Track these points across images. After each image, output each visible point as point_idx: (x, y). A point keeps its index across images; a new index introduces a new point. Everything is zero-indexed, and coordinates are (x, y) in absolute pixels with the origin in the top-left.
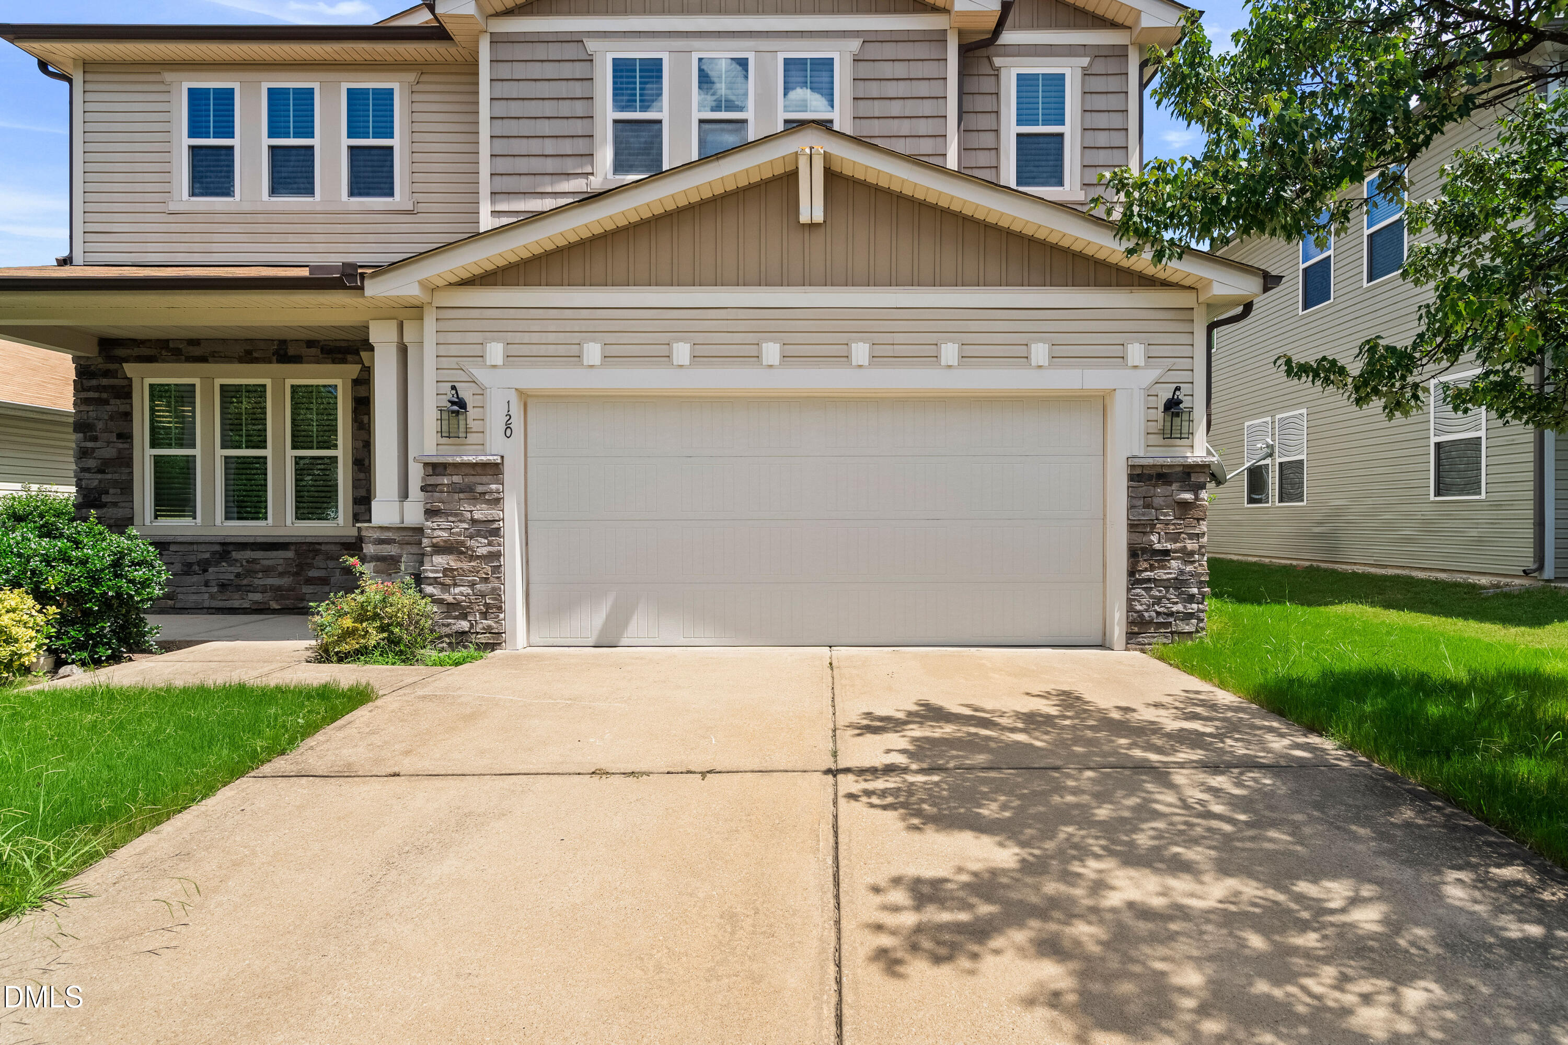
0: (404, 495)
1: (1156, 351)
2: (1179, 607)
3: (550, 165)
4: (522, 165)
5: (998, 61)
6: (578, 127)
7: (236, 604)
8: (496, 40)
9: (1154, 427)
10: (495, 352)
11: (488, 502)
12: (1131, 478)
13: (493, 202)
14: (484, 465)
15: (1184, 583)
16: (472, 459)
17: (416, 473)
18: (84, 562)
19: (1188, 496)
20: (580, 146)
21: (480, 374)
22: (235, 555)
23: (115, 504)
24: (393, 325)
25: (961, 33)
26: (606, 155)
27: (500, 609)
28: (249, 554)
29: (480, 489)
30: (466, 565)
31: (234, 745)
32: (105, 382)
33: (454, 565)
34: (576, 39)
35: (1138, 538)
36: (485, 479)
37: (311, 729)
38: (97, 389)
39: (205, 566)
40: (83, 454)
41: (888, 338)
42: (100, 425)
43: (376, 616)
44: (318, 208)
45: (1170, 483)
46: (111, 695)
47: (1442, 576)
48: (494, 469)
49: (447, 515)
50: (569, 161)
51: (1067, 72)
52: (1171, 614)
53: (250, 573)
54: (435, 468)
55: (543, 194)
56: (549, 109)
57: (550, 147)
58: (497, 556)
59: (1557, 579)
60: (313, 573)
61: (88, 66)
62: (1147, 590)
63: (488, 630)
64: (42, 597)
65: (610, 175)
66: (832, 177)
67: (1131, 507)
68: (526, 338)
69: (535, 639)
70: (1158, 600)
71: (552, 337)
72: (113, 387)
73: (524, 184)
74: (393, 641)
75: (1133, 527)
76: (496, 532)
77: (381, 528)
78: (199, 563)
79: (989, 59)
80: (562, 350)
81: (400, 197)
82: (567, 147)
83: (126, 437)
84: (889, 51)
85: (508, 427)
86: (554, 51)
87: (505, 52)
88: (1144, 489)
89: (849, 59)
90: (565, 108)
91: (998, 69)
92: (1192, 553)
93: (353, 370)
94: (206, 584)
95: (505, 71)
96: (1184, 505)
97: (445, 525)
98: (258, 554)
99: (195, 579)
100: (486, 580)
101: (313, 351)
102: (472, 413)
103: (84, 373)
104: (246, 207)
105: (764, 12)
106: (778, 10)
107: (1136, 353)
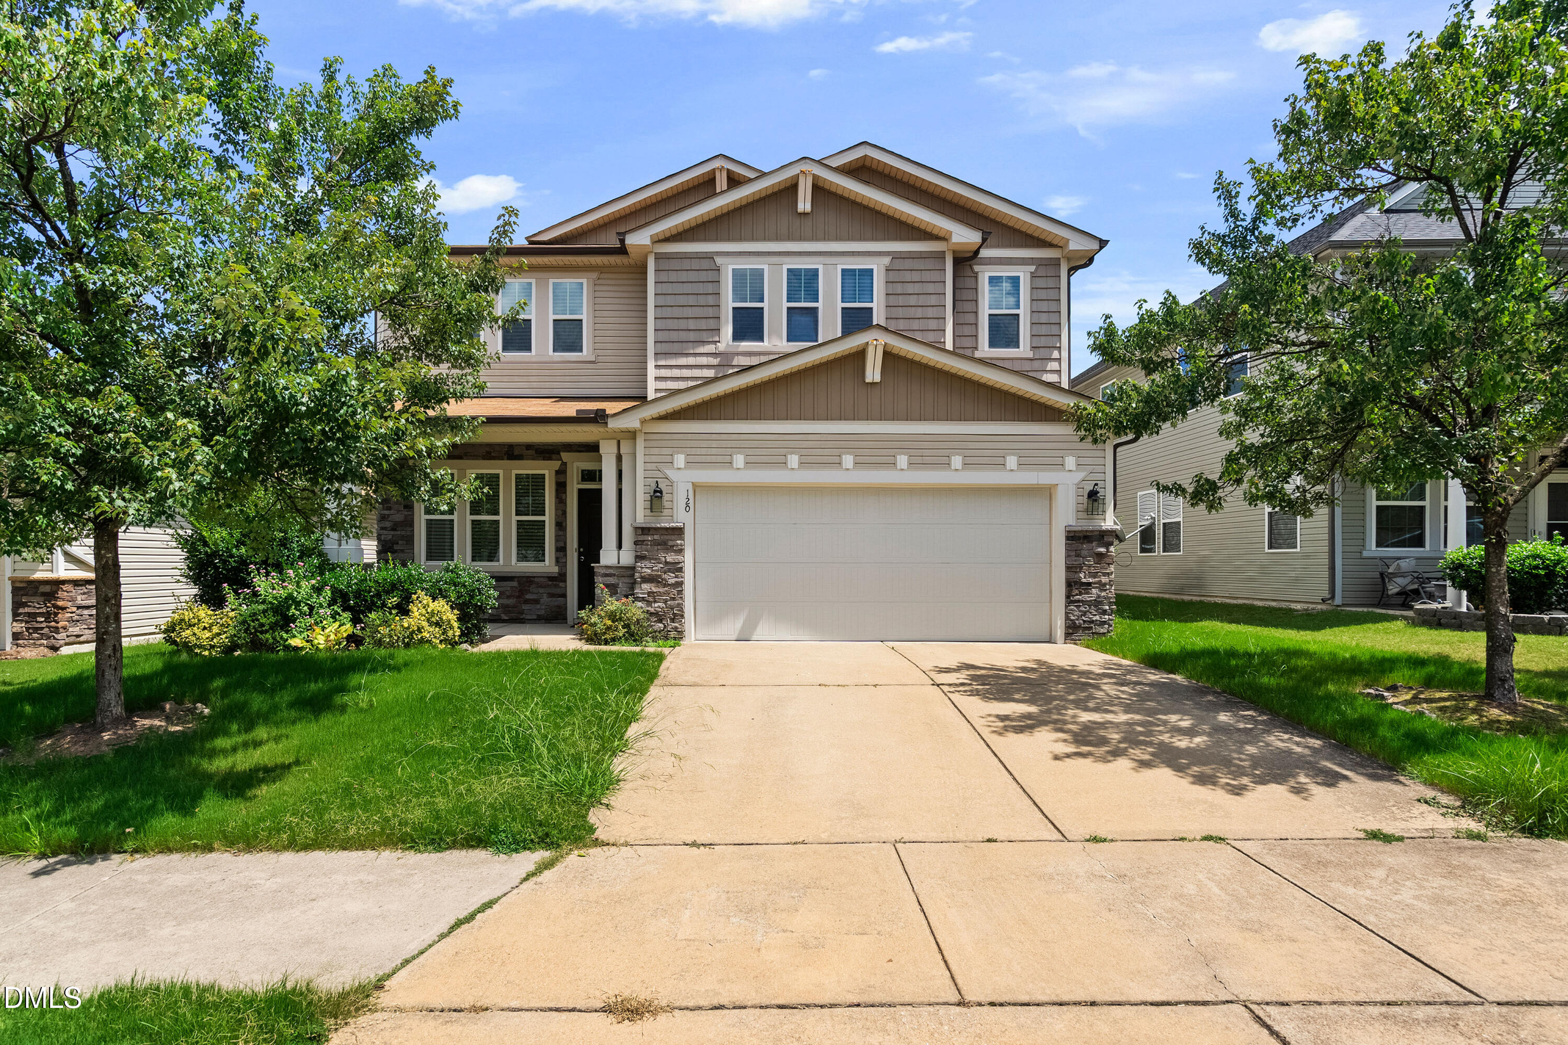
0: (620, 547)
1: (1082, 461)
2: (1097, 618)
3: (692, 336)
4: (674, 336)
5: (977, 268)
6: (710, 312)
8: (659, 257)
9: (1081, 507)
10: (680, 460)
11: (675, 551)
12: (1068, 538)
13: (656, 360)
14: (673, 529)
15: (1101, 603)
16: (667, 525)
17: (628, 533)
19: (1103, 550)
20: (712, 324)
21: (670, 473)
24: (615, 442)
25: (954, 252)
26: (728, 330)
27: (682, 616)
29: (670, 543)
30: (662, 590)
33: (654, 590)
34: (710, 257)
35: (1072, 575)
36: (673, 537)
37: (657, 669)
40: (382, 518)
41: (919, 452)
44: (534, 360)
45: (1091, 541)
47: (1273, 603)
48: (679, 532)
49: (650, 558)
50: (704, 333)
51: (1021, 275)
52: (1092, 622)
54: (642, 531)
55: (688, 355)
56: (692, 300)
57: (692, 324)
58: (681, 584)
59: (1344, 605)
60: (529, 596)
62: (1078, 607)
63: (676, 629)
65: (731, 343)
66: (890, 355)
67: (1068, 556)
68: (698, 451)
69: (698, 637)
70: (1084, 614)
71: (714, 451)
73: (676, 348)
74: (632, 635)
75: (1069, 568)
76: (680, 570)
77: (607, 567)
79: (971, 266)
80: (720, 459)
81: (586, 352)
82: (703, 324)
83: (409, 507)
84: (908, 264)
85: (687, 505)
86: (695, 264)
87: (664, 265)
88: (1076, 545)
89: (883, 269)
90: (702, 300)
91: (977, 273)
92: (1105, 585)
93: (556, 464)
95: (664, 277)
96: (1100, 556)
97: (649, 565)
100: (674, 599)
101: (531, 452)
102: (666, 497)
105: (829, 240)
106: (838, 238)
107: (1070, 461)
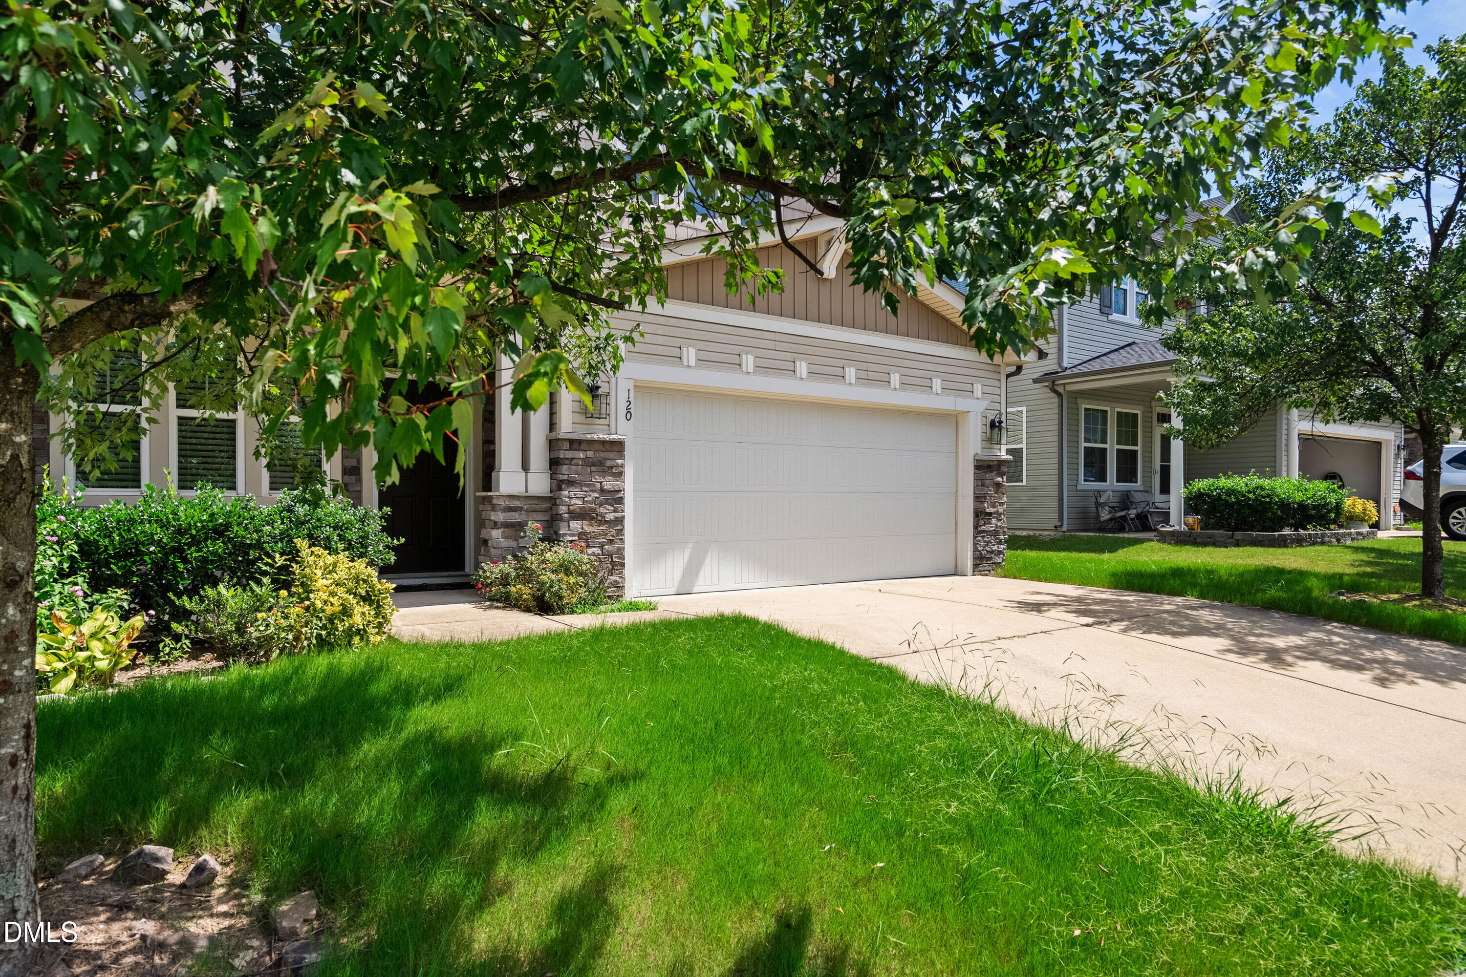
0: (525, 467)
1: (986, 389)
2: (996, 548)
9: (985, 437)
11: (613, 475)
12: (975, 467)
14: (612, 443)
15: (998, 533)
16: (606, 437)
17: (539, 448)
19: (999, 480)
27: (623, 565)
29: (609, 463)
30: (596, 529)
33: (588, 529)
35: (978, 505)
36: (611, 455)
41: (864, 366)
45: (991, 472)
48: (618, 447)
49: (581, 485)
52: (992, 552)
54: (571, 444)
58: (620, 521)
62: (983, 537)
63: (615, 584)
67: (975, 486)
70: (987, 544)
71: (660, 340)
75: (976, 498)
76: (620, 501)
77: (509, 497)
80: (667, 351)
85: (628, 412)
88: (980, 475)
92: (1001, 514)
96: (998, 485)
97: (580, 494)
100: (611, 542)
102: (604, 398)
107: (978, 389)
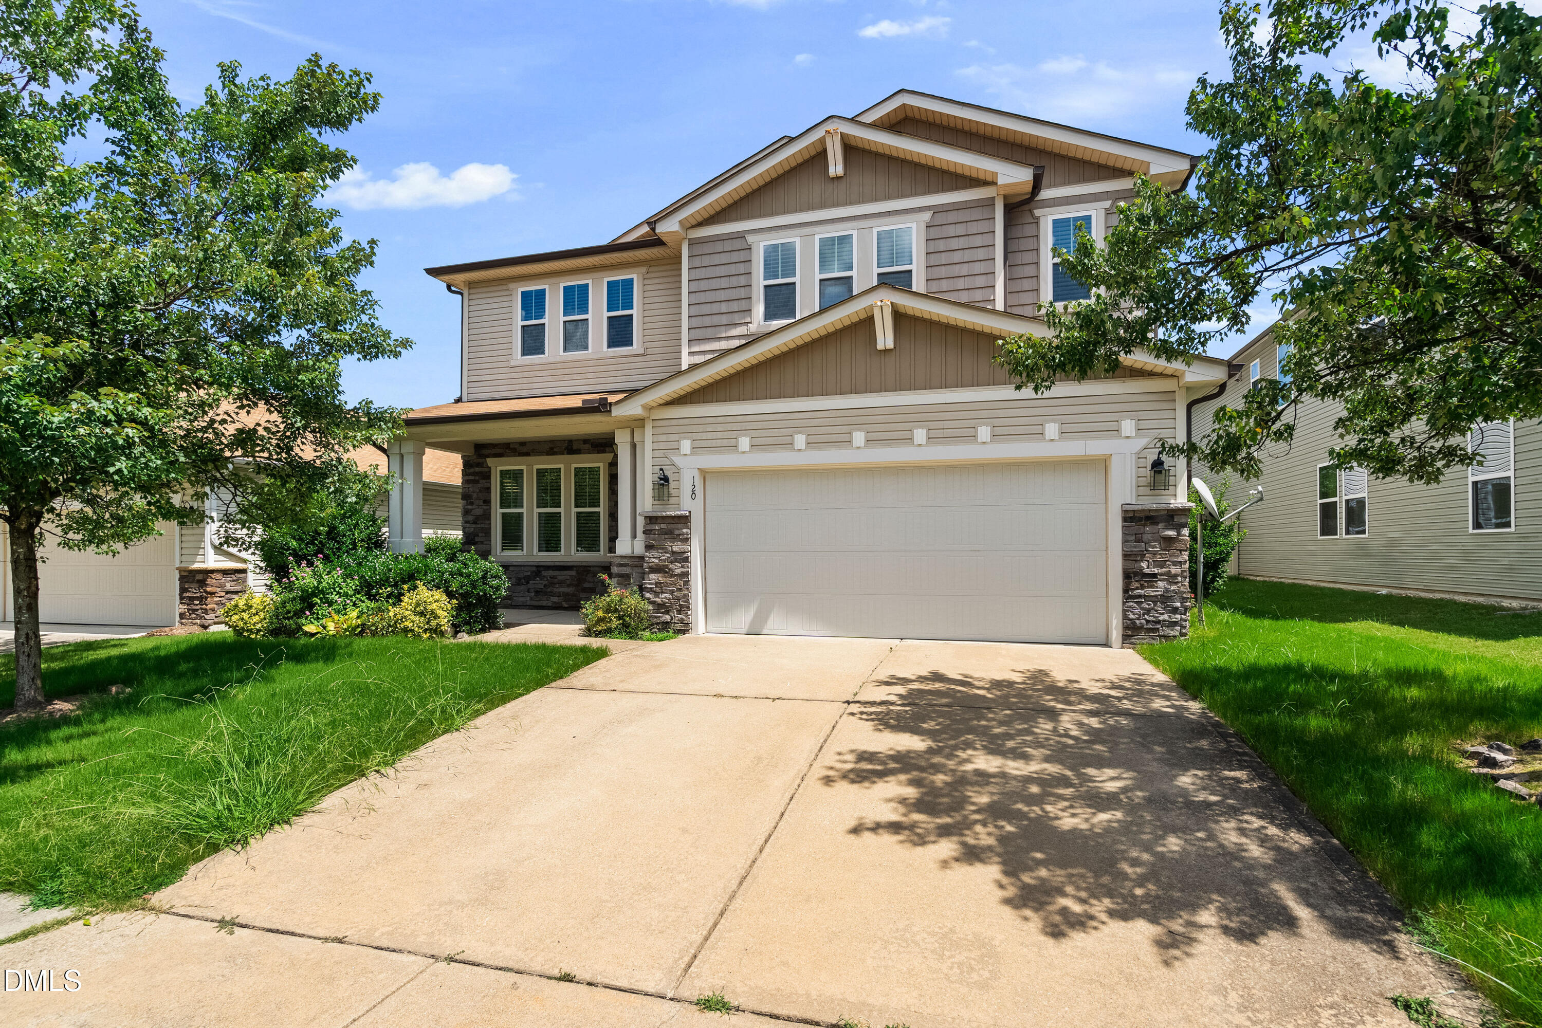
0: (634, 536)
1: (1143, 424)
2: (1166, 617)
3: (724, 319)
4: (707, 321)
5: (1037, 212)
6: (742, 293)
7: (544, 603)
8: (692, 243)
9: (1143, 481)
10: (686, 446)
11: (682, 540)
12: (1125, 519)
13: (690, 346)
14: (679, 517)
15: (1170, 599)
16: (672, 513)
17: (640, 521)
18: (469, 575)
19: (1172, 533)
20: (743, 305)
21: (677, 460)
22: (544, 573)
23: (482, 543)
24: (628, 431)
25: (1005, 197)
26: (759, 309)
27: (689, 608)
28: (551, 573)
29: (677, 532)
30: (668, 580)
31: (538, 671)
32: (477, 470)
33: (662, 580)
34: (741, 236)
35: (1131, 565)
36: (680, 526)
37: (576, 667)
38: (474, 474)
39: (527, 579)
40: (466, 513)
41: (940, 425)
42: (475, 495)
43: (616, 610)
44: (591, 357)
45: (1157, 524)
46: (482, 646)
47: (1480, 600)
48: (685, 520)
49: (658, 548)
50: (736, 315)
51: (1093, 214)
52: (1159, 622)
53: (552, 584)
54: (651, 519)
55: (720, 339)
56: (724, 283)
57: (724, 308)
58: (686, 574)
60: (586, 585)
61: (471, 285)
62: (1139, 603)
63: (682, 621)
64: (450, 595)
65: (762, 323)
66: (899, 317)
67: (1125, 541)
68: (704, 436)
69: (710, 629)
70: (1148, 611)
71: (719, 435)
72: (481, 472)
73: (709, 333)
74: (626, 626)
75: (1126, 556)
76: (686, 559)
77: (622, 557)
78: (524, 578)
79: (1031, 211)
80: (725, 443)
81: (637, 345)
82: (735, 306)
83: (488, 502)
84: (952, 217)
85: (693, 492)
86: (728, 245)
87: (698, 250)
88: (1136, 527)
89: (923, 226)
90: (734, 281)
91: (1038, 218)
92: (1176, 576)
93: (609, 457)
94: (528, 591)
95: (697, 262)
96: (1169, 539)
97: (656, 555)
98: (556, 573)
99: (522, 587)
100: (680, 590)
101: (587, 446)
102: (672, 484)
103: (467, 465)
104: (552, 360)
105: (863, 202)
106: (875, 199)
107: (1128, 426)
